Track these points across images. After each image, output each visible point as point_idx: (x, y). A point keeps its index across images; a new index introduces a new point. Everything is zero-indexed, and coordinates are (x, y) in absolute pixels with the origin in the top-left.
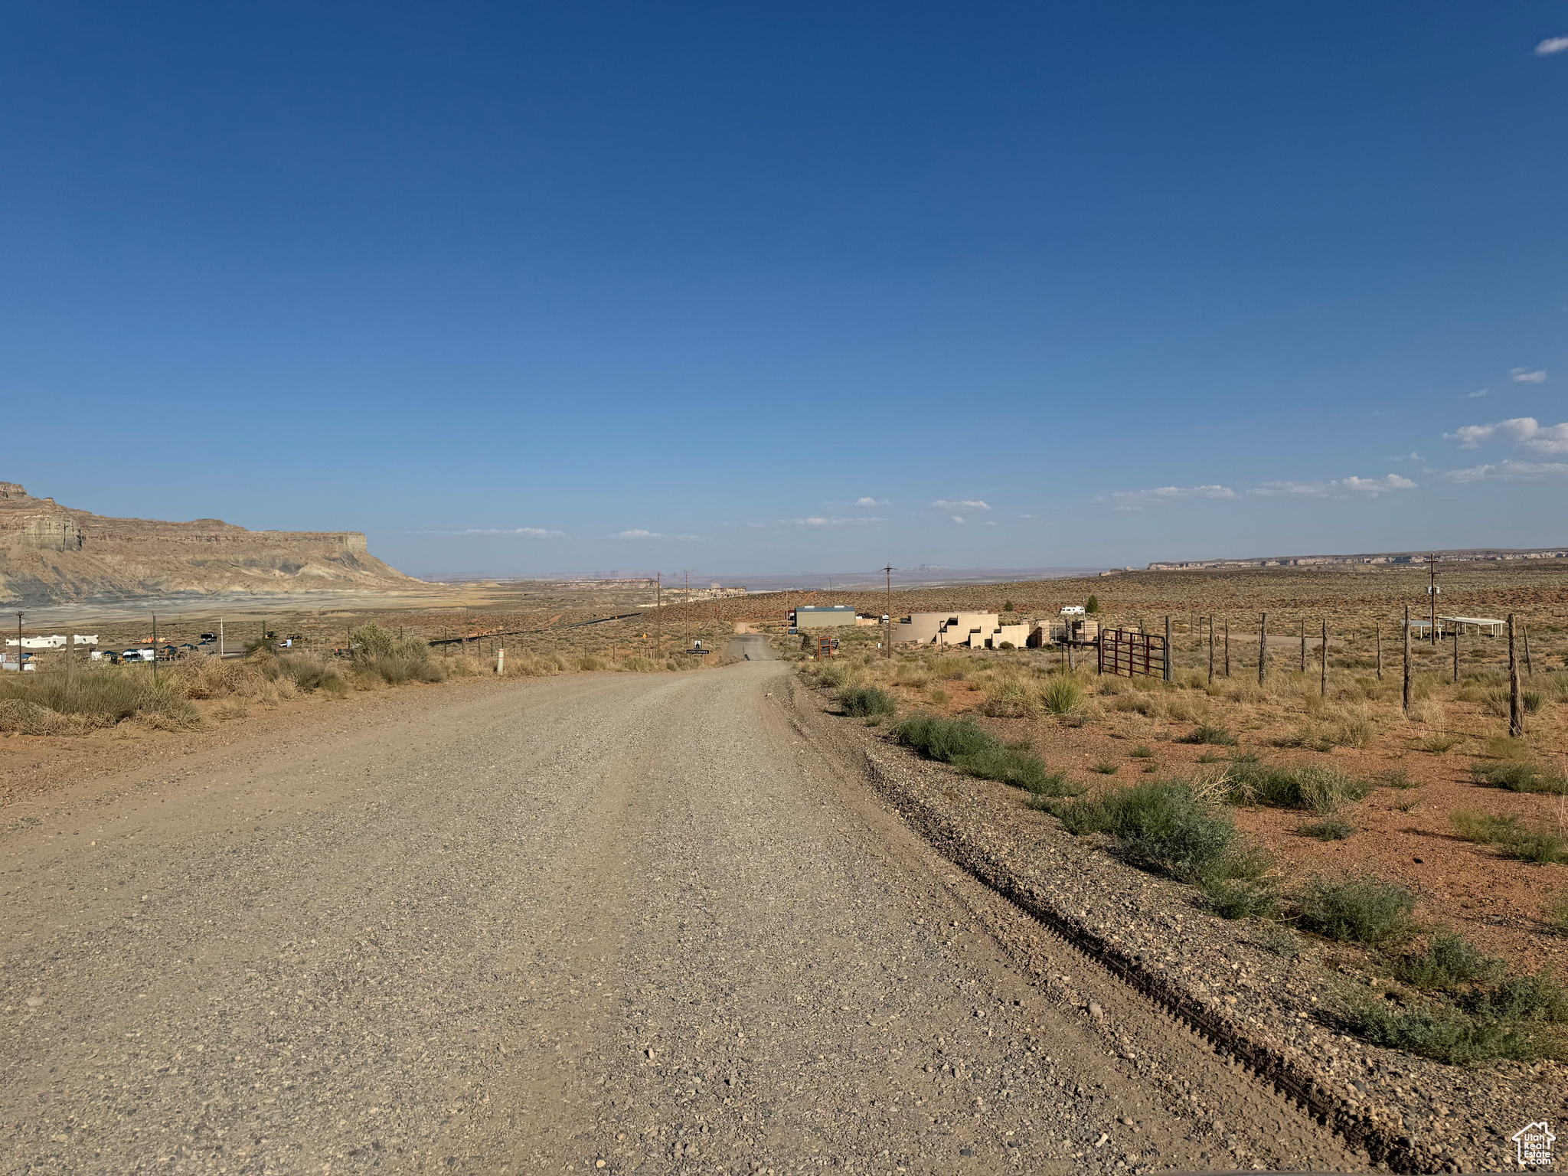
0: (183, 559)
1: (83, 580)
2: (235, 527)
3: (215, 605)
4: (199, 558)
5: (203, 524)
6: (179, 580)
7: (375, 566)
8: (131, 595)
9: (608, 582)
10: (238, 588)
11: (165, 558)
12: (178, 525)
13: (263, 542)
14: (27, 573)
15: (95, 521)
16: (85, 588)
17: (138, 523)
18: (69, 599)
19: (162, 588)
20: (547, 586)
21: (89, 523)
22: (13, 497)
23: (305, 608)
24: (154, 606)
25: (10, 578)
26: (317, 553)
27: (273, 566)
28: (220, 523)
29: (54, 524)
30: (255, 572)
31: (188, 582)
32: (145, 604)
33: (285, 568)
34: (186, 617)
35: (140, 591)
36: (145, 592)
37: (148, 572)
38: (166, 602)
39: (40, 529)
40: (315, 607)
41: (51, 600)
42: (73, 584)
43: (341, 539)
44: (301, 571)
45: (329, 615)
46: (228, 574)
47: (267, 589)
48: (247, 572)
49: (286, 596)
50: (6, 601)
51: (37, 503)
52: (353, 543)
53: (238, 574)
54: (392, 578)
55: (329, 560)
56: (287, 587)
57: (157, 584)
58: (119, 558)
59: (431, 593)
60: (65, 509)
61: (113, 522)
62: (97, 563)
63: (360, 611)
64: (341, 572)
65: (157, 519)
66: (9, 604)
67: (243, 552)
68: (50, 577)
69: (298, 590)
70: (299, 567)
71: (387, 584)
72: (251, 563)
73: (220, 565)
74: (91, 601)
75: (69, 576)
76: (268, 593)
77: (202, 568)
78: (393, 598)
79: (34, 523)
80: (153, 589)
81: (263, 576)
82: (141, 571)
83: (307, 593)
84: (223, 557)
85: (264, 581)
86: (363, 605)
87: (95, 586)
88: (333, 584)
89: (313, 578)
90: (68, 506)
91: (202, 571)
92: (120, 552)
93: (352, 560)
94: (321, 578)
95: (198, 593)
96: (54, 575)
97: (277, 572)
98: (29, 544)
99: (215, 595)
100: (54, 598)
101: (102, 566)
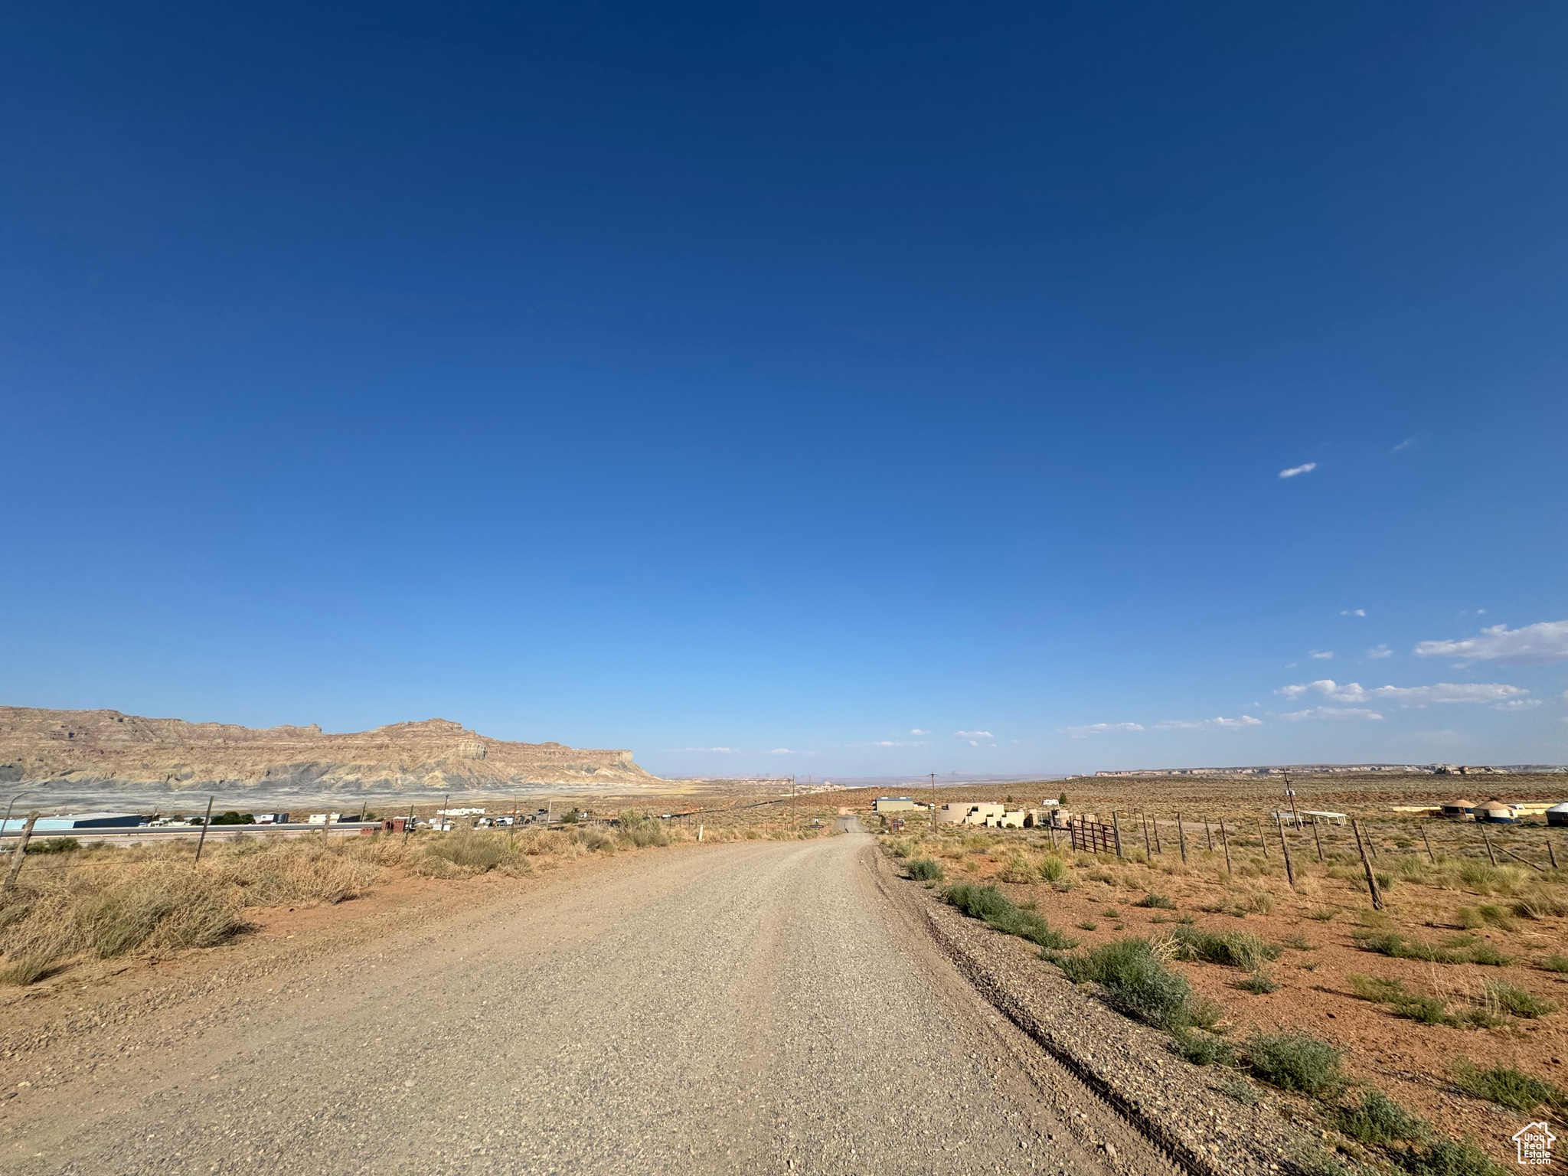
0: (535, 764)
1: (483, 776)
2: (565, 747)
3: (549, 791)
4: (544, 764)
5: (548, 745)
6: (531, 777)
7: (636, 770)
8: (506, 786)
9: (764, 781)
10: (562, 782)
11: (526, 764)
12: (535, 746)
13: (578, 756)
14: (455, 771)
15: (494, 743)
16: (483, 780)
17: (514, 744)
18: (473, 787)
19: (522, 781)
20: (729, 783)
21: (490, 744)
22: (455, 730)
23: (596, 794)
24: (517, 791)
25: (445, 775)
26: (606, 762)
27: (582, 769)
28: (557, 745)
29: (473, 745)
30: (572, 773)
31: (537, 778)
32: (512, 790)
33: (588, 770)
34: (532, 798)
35: (510, 783)
36: (513, 784)
37: (516, 772)
38: (523, 789)
39: (465, 747)
40: (602, 794)
41: (464, 787)
42: (477, 778)
43: (619, 754)
44: (596, 772)
45: (609, 798)
46: (558, 774)
47: (577, 782)
48: (567, 772)
49: (587, 787)
50: (442, 787)
51: (467, 733)
52: (627, 757)
53: (563, 774)
54: (644, 777)
55: (612, 766)
56: (588, 782)
57: (520, 779)
58: (503, 764)
59: (665, 786)
60: (479, 736)
61: (502, 744)
62: (491, 766)
63: (626, 796)
64: (618, 773)
65: (525, 742)
66: (443, 790)
67: (567, 761)
68: (466, 774)
69: (594, 784)
70: (595, 770)
71: (642, 780)
72: (570, 768)
73: (554, 768)
74: (485, 788)
75: (476, 774)
76: (577, 785)
77: (545, 770)
78: (644, 789)
79: (463, 744)
80: (517, 781)
81: (576, 775)
82: (513, 771)
83: (598, 785)
84: (556, 764)
85: (576, 778)
86: (628, 793)
87: (488, 779)
88: (613, 780)
89: (602, 776)
90: (481, 735)
91: (544, 772)
92: (504, 761)
93: (624, 766)
94: (607, 776)
95: (540, 784)
96: (468, 773)
97: (583, 773)
98: (459, 756)
99: (549, 785)
100: (466, 786)
101: (493, 768)
